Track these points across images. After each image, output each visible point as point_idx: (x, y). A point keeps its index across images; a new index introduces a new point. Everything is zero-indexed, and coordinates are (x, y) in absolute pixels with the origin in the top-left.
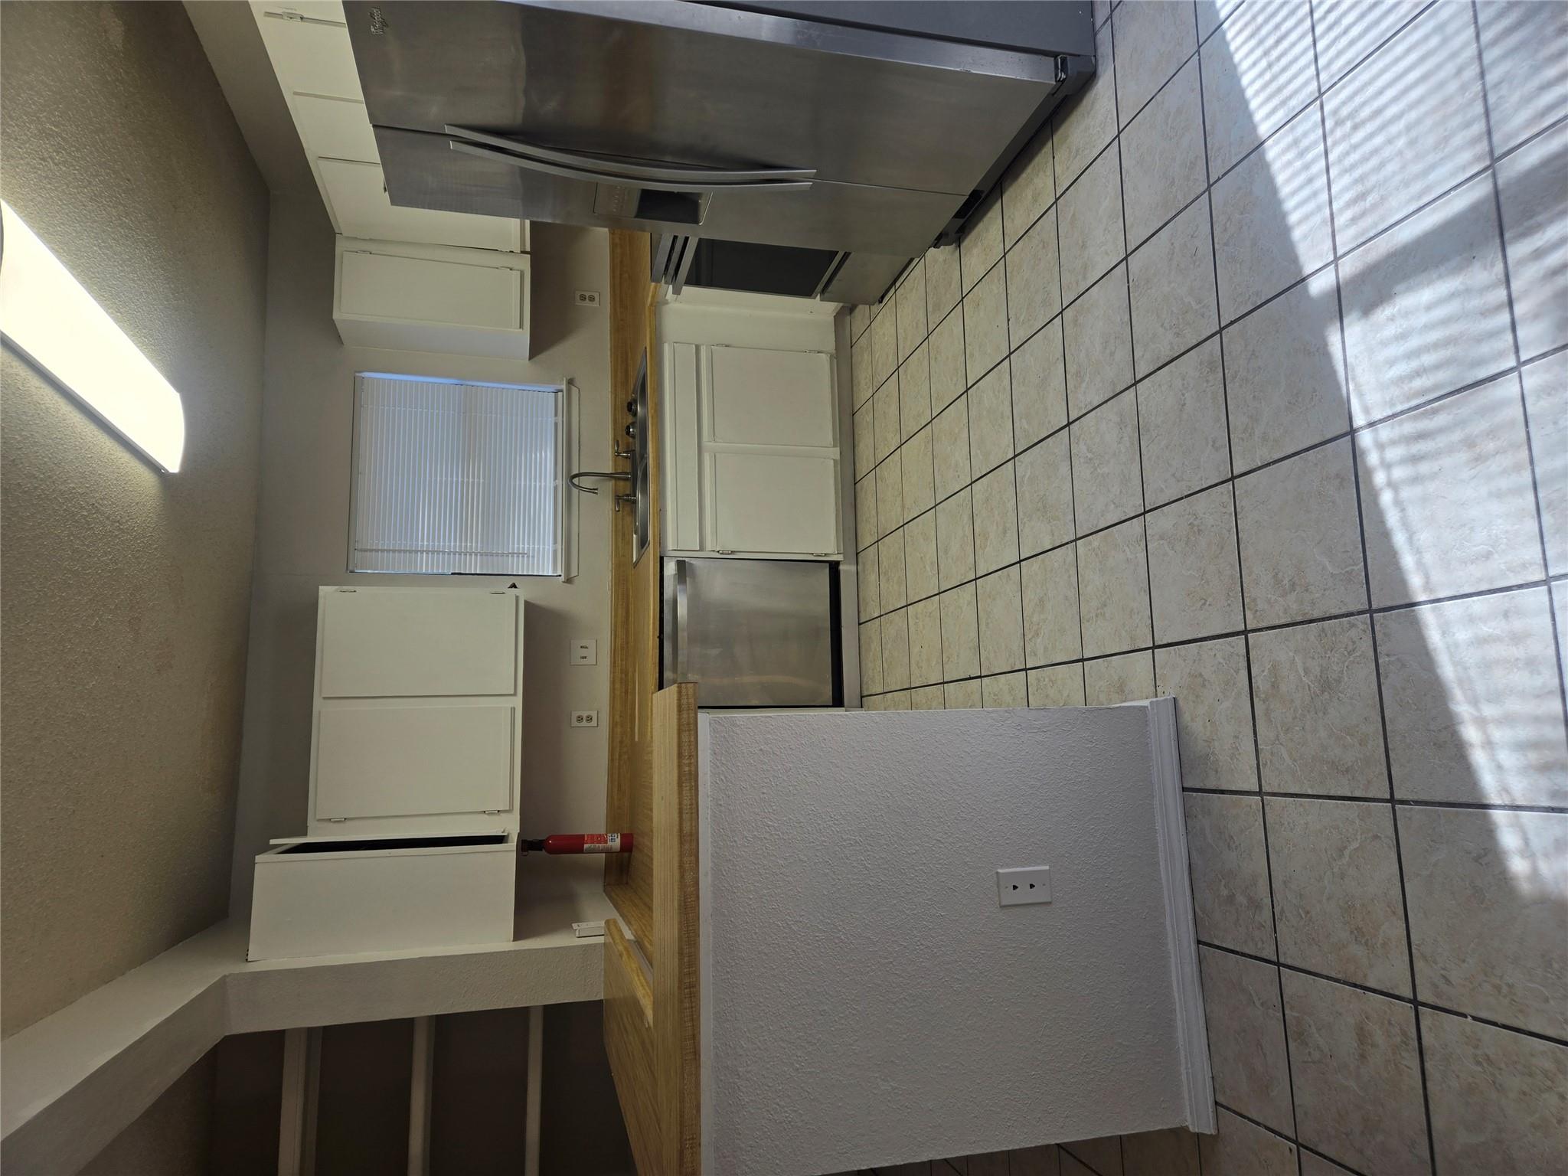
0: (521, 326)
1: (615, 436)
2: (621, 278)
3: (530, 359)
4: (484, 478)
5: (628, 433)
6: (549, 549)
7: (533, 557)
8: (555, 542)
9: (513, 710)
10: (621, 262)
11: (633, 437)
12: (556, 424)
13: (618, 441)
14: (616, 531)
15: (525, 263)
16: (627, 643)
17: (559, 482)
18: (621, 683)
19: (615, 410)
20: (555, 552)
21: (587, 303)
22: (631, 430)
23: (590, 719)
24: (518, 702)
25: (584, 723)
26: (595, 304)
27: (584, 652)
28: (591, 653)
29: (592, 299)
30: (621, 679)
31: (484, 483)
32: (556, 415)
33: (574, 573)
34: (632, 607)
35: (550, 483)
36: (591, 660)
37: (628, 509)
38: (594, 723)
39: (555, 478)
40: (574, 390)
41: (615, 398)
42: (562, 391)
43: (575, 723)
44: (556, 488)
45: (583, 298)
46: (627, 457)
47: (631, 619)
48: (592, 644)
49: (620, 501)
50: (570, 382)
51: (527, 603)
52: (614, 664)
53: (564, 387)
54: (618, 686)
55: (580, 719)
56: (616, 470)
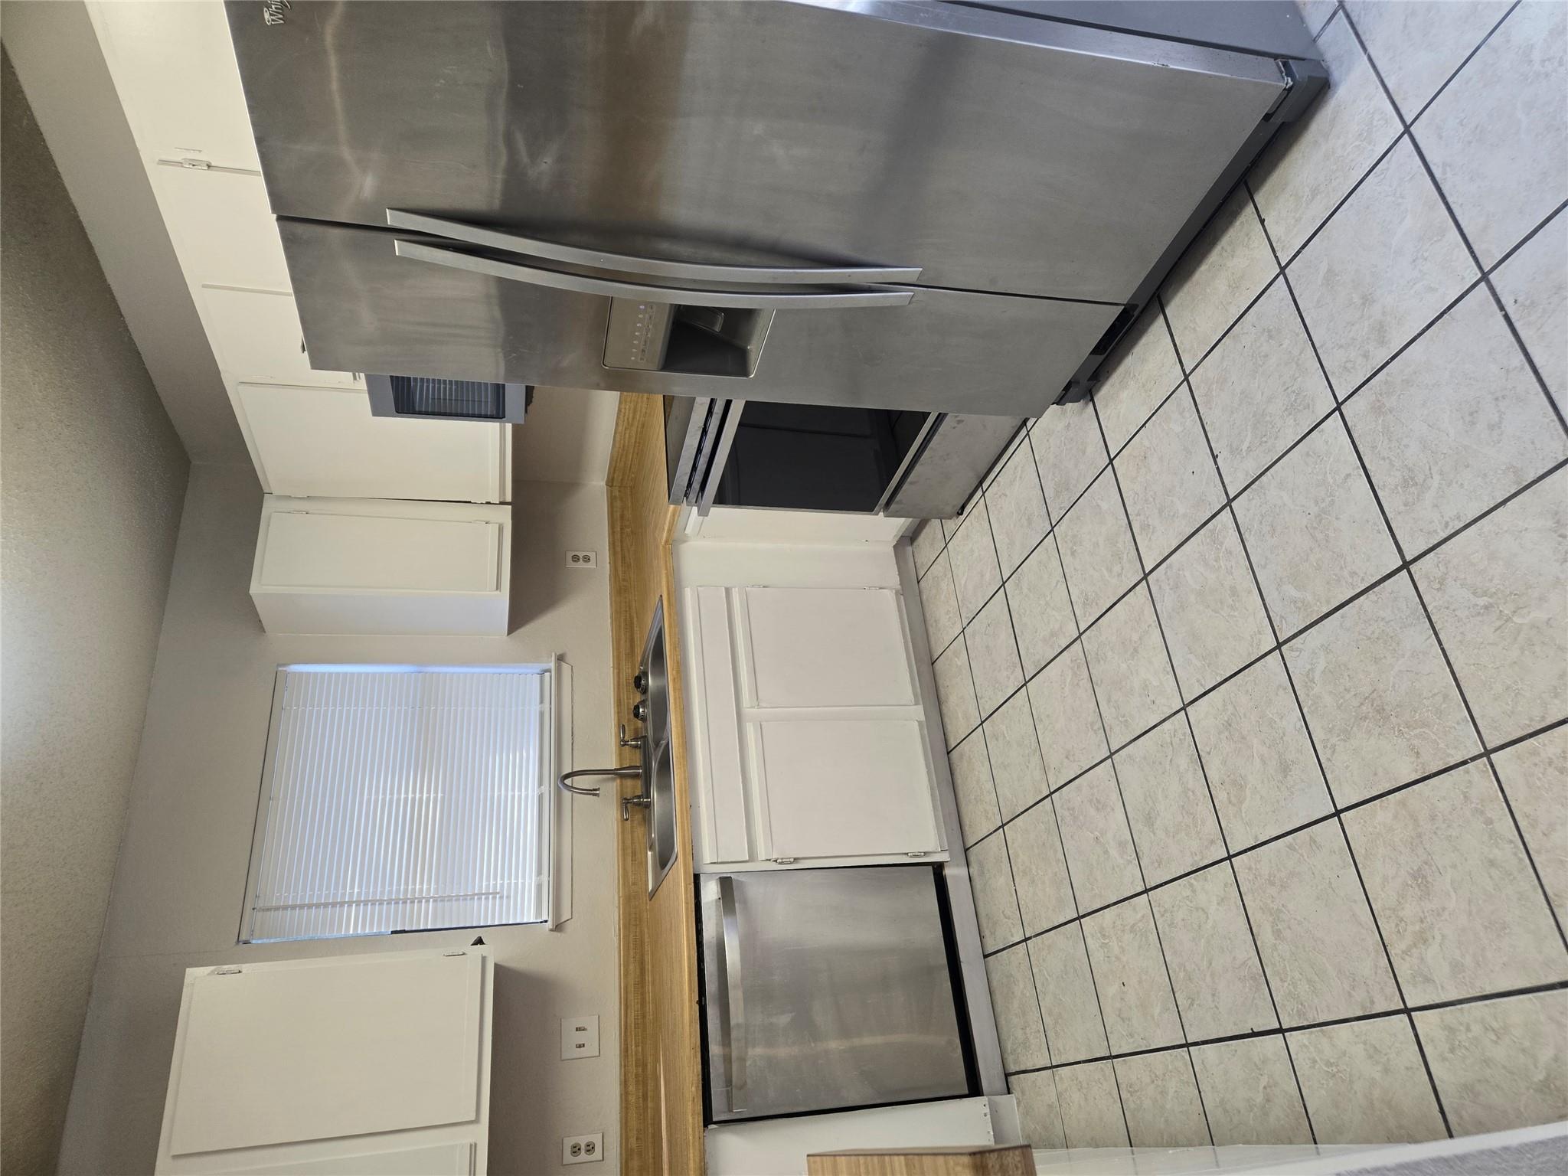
0: (498, 587)
1: (619, 720)
2: (622, 533)
3: (508, 634)
4: (443, 792)
5: (637, 715)
6: (530, 885)
7: (508, 897)
8: (539, 873)
9: (473, 1148)
10: (622, 516)
11: (644, 719)
12: (542, 714)
13: (623, 726)
14: (624, 849)
15: (505, 515)
16: (644, 1017)
17: (545, 788)
18: (637, 1082)
19: (619, 688)
20: (539, 887)
21: (581, 565)
22: (641, 710)
23: (590, 1148)
24: (481, 1134)
25: (583, 1157)
26: (591, 565)
27: (580, 1037)
28: (590, 1037)
29: (587, 559)
30: (637, 1076)
31: (443, 798)
32: (542, 702)
33: (566, 915)
34: (648, 958)
35: (532, 791)
36: (591, 1049)
37: (638, 817)
38: (597, 1154)
39: (540, 784)
40: (565, 667)
41: (619, 673)
42: (549, 671)
43: (568, 1158)
44: (541, 797)
45: (576, 559)
46: (636, 747)
47: (649, 978)
48: (591, 1023)
49: (629, 805)
50: (561, 658)
51: (498, 968)
52: (625, 1052)
53: (552, 665)
54: (632, 1088)
55: (576, 1150)
56: (621, 764)
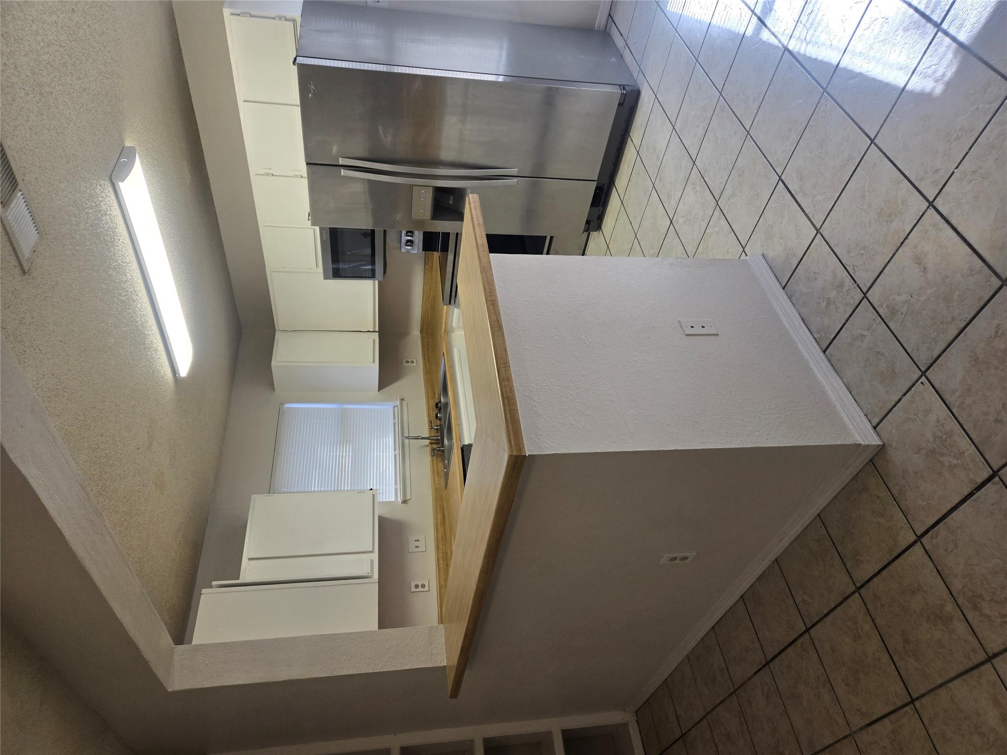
0: (374, 362)
1: (429, 419)
2: (428, 351)
3: (379, 391)
4: (352, 452)
5: (437, 417)
6: (392, 489)
7: (383, 493)
8: (396, 484)
9: (372, 561)
10: (428, 345)
11: (440, 419)
12: (394, 424)
13: (431, 421)
14: (433, 471)
15: (376, 336)
16: (445, 535)
17: (397, 452)
18: (443, 560)
19: (428, 408)
20: (396, 490)
21: (410, 364)
22: (439, 415)
23: (423, 586)
24: (375, 556)
25: (420, 589)
26: (415, 364)
27: (417, 544)
28: (421, 544)
29: (412, 362)
30: (443, 557)
31: (352, 456)
32: (394, 418)
33: (408, 497)
34: (446, 513)
35: (391, 453)
36: (422, 548)
37: (440, 459)
38: (426, 588)
39: (395, 450)
40: (404, 403)
41: (428, 404)
42: (397, 406)
43: (413, 589)
44: (395, 455)
45: (407, 362)
46: (437, 429)
47: (447, 520)
48: (422, 539)
49: (435, 451)
50: (402, 400)
51: (380, 518)
52: (437, 547)
53: (398, 403)
54: (441, 562)
55: (417, 586)
56: (430, 435)
